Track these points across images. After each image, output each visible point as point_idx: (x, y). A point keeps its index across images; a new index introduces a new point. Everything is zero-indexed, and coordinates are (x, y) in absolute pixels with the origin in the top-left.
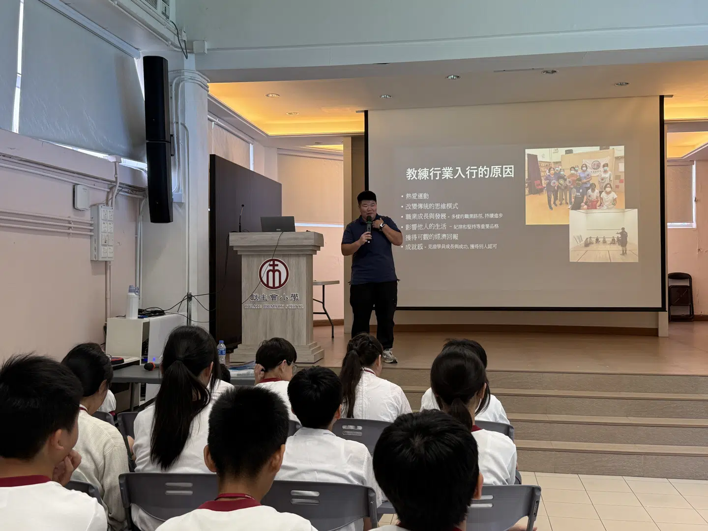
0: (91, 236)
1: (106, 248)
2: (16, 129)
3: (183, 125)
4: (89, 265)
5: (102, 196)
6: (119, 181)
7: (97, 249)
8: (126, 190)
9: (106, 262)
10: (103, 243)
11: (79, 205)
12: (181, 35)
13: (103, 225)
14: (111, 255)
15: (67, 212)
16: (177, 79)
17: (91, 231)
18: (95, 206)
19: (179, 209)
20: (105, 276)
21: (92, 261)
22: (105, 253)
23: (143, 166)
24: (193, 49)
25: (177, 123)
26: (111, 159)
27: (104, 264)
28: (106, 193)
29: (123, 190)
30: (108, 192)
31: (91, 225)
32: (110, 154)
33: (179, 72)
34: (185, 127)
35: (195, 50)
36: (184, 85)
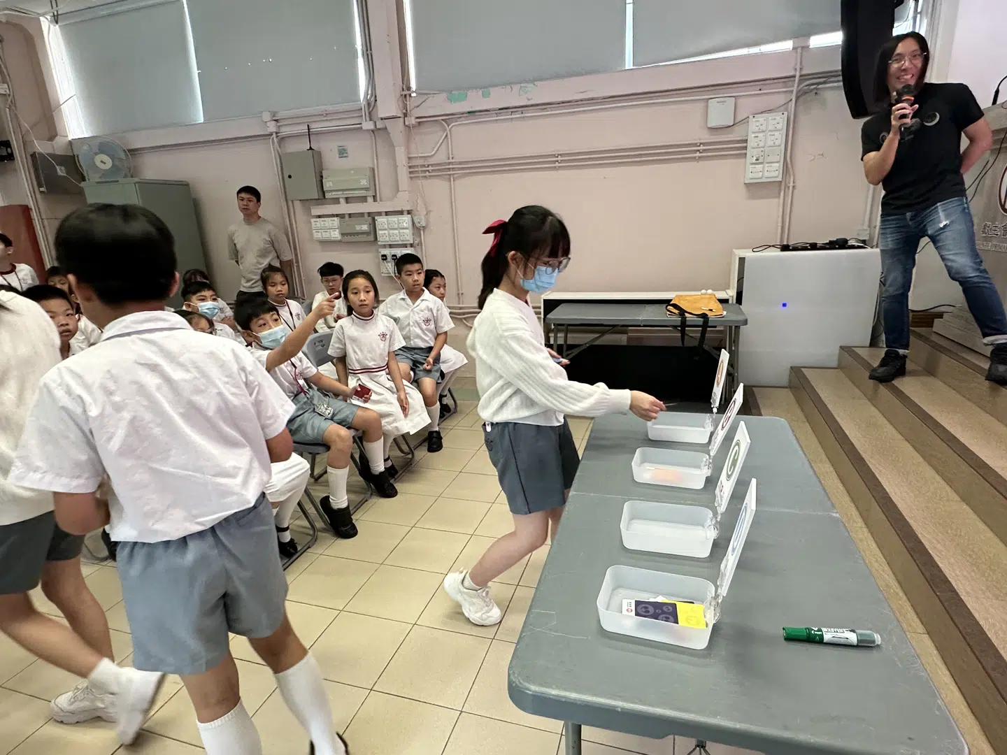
1: (758, 166)
4: (743, 189)
8: (840, 78)
9: (776, 183)
10: (754, 161)
11: (712, 124)
13: (755, 140)
14: (776, 174)
17: (740, 149)
21: (746, 184)
22: (761, 173)
29: (832, 79)
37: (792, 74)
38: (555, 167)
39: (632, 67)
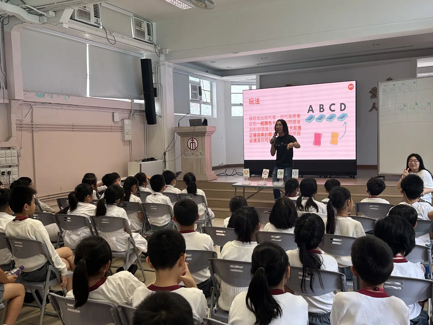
0: (122, 131)
1: (128, 135)
2: (88, 95)
3: (160, 84)
4: (122, 142)
5: (127, 116)
6: (133, 109)
7: (124, 136)
8: (138, 112)
9: (129, 141)
10: (127, 134)
11: (115, 120)
12: (157, 47)
13: (126, 127)
14: (131, 138)
15: (111, 123)
16: (157, 65)
17: (122, 129)
18: (123, 120)
19: (160, 118)
20: (129, 146)
21: (123, 141)
22: (128, 137)
23: (143, 102)
24: (162, 52)
25: (158, 83)
26: (130, 101)
27: (129, 142)
28: (129, 114)
29: (137, 112)
30: (130, 114)
31: (122, 127)
32: (129, 99)
33: (158, 62)
34: (161, 85)
35: (163, 53)
36: (160, 68)
37: (131, 109)
38: (73, 130)
39: (89, 97)
